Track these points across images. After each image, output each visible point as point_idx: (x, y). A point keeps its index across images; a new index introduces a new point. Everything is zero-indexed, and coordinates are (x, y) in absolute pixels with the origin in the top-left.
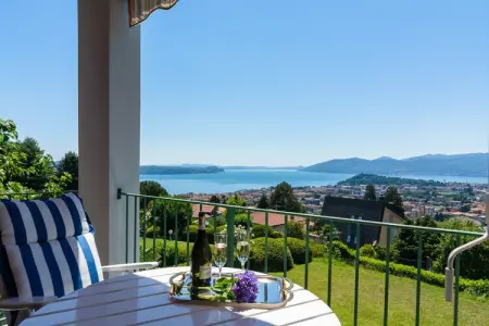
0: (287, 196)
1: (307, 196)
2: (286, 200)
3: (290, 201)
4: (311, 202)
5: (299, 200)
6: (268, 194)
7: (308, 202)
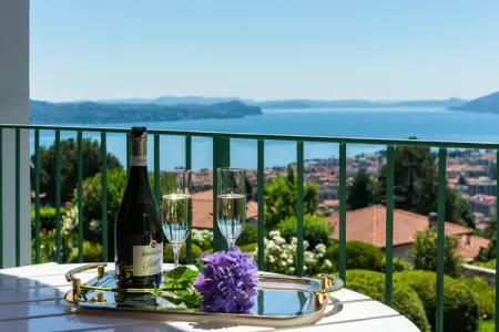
0: (421, 173)
1: (472, 174)
2: (418, 184)
3: (428, 188)
4: (482, 189)
5: (452, 183)
6: (373, 170)
7: (474, 190)
